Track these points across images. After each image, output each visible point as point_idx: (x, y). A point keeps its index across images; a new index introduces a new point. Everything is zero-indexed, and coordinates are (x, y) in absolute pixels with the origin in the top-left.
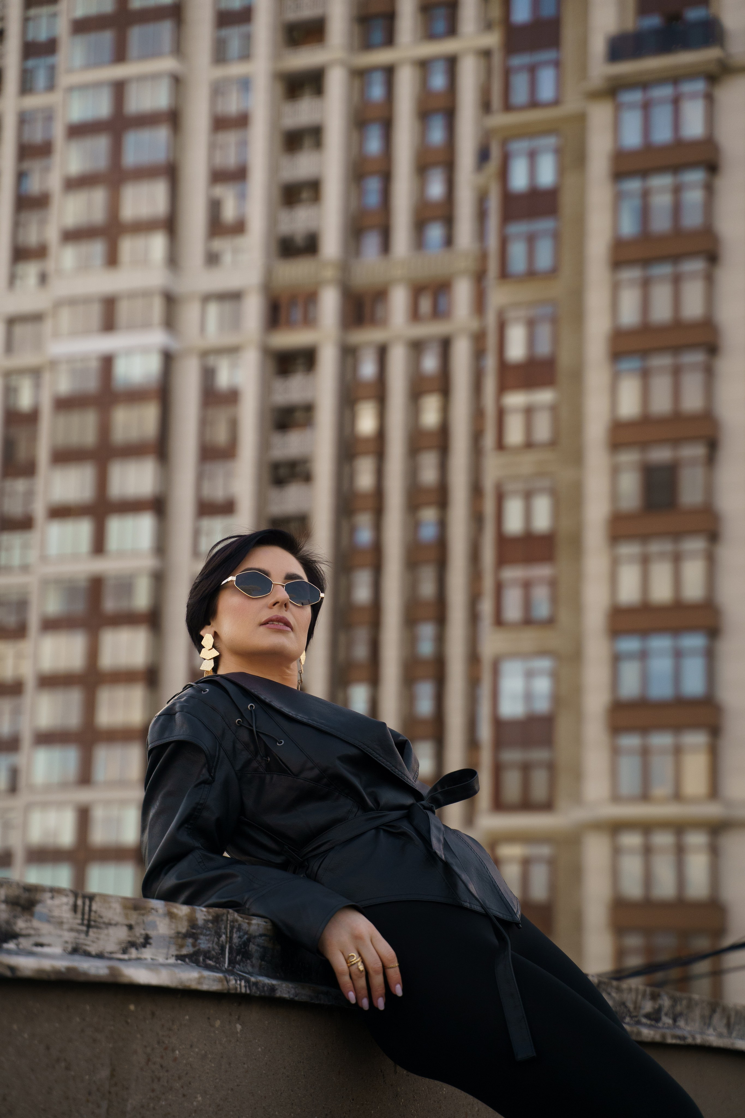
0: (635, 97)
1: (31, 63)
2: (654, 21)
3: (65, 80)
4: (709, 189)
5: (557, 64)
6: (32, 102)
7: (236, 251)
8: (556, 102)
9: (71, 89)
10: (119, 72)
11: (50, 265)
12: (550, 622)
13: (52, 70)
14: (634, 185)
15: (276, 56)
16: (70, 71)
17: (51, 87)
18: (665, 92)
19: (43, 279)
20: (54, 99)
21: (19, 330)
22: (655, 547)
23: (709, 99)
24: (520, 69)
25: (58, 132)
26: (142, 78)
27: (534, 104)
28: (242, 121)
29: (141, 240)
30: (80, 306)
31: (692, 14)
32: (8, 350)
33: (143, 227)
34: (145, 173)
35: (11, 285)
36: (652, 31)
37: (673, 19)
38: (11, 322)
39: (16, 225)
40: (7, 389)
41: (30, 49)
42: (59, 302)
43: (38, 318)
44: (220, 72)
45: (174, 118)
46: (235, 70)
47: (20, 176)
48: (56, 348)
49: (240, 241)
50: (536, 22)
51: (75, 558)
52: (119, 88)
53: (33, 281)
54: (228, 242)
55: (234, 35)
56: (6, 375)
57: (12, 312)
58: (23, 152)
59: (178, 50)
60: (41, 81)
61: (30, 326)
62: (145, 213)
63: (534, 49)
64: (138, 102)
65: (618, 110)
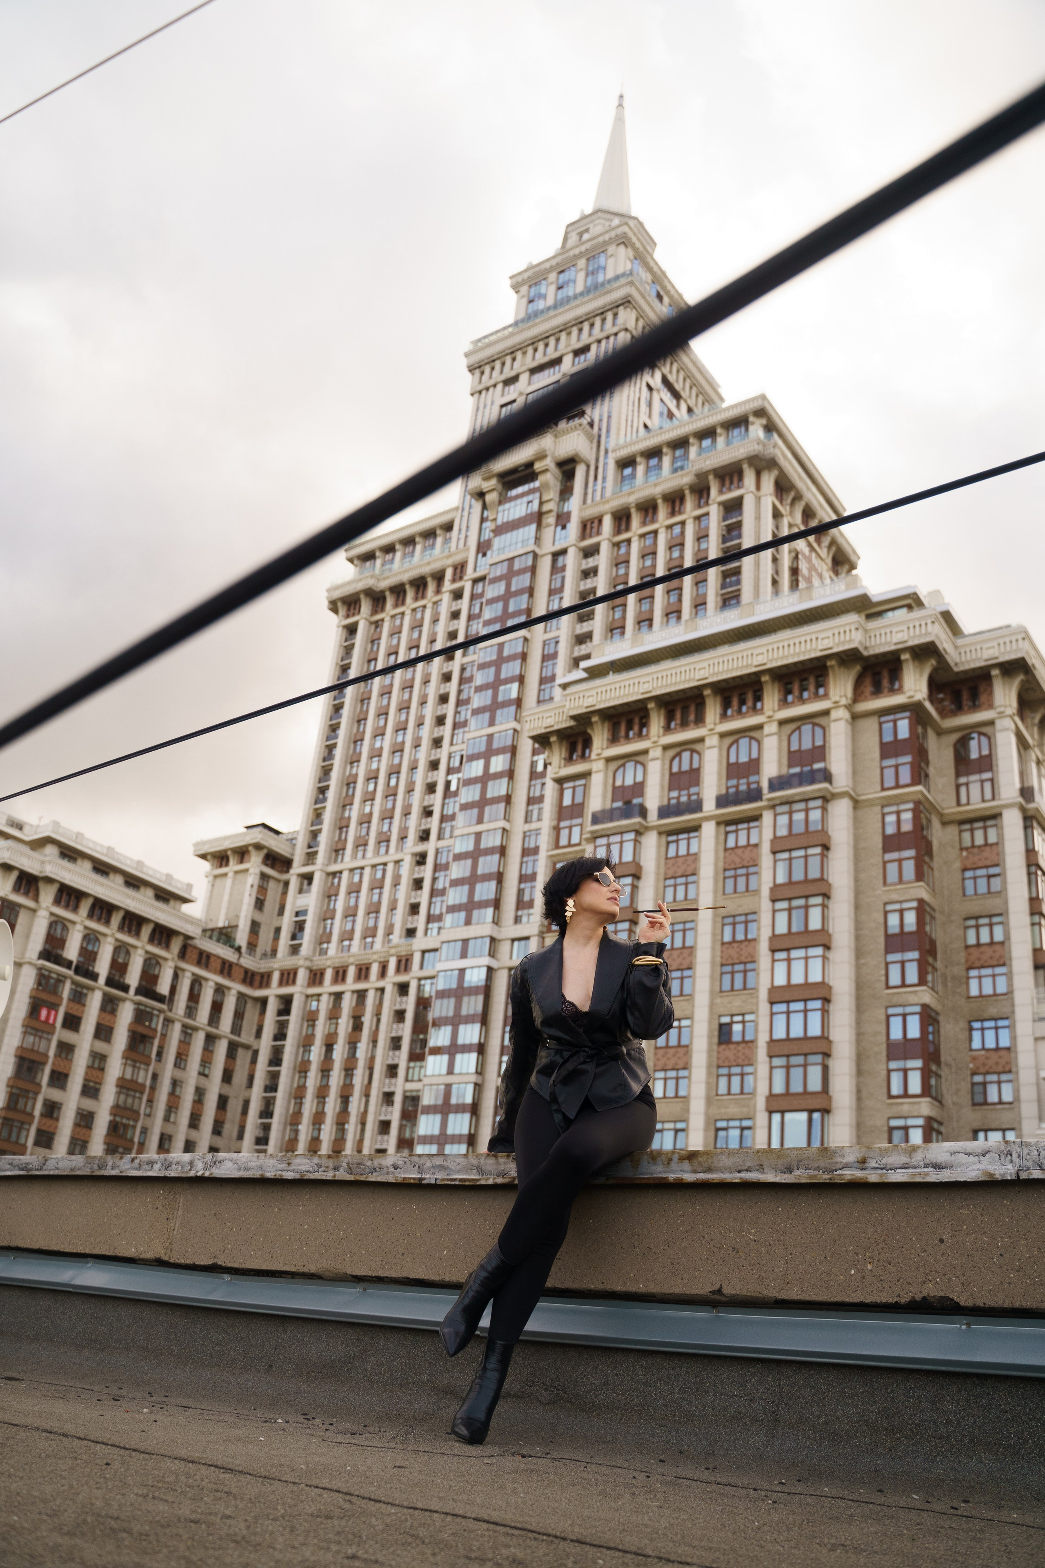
0: (604, 841)
1: (443, 825)
2: (619, 804)
3: (457, 833)
4: (635, 887)
5: (581, 825)
6: (441, 844)
7: (529, 915)
8: (579, 844)
9: (458, 837)
10: (479, 828)
11: (442, 924)
13: (452, 828)
16: (459, 828)
17: (451, 836)
18: (618, 837)
20: (451, 842)
21: (426, 955)
23: (636, 842)
24: (565, 828)
25: (452, 858)
26: (489, 831)
27: (570, 845)
28: (535, 851)
29: (483, 911)
30: (452, 944)
31: (636, 801)
32: (421, 967)
33: (483, 904)
34: (486, 878)
35: (426, 934)
36: (618, 808)
37: (628, 803)
38: (424, 952)
39: (430, 903)
40: (419, 986)
41: (443, 819)
42: (443, 943)
43: (435, 950)
44: (527, 827)
45: (502, 851)
46: (534, 826)
47: (434, 879)
48: (440, 966)
49: (531, 911)
50: (573, 805)
51: (440, 1075)
52: (478, 835)
53: (435, 931)
54: (526, 912)
55: (535, 808)
56: (420, 979)
57: (424, 947)
58: (437, 868)
59: (506, 818)
60: (447, 834)
61: (432, 954)
62: (485, 897)
63: (572, 818)
64: (488, 842)
65: (596, 847)
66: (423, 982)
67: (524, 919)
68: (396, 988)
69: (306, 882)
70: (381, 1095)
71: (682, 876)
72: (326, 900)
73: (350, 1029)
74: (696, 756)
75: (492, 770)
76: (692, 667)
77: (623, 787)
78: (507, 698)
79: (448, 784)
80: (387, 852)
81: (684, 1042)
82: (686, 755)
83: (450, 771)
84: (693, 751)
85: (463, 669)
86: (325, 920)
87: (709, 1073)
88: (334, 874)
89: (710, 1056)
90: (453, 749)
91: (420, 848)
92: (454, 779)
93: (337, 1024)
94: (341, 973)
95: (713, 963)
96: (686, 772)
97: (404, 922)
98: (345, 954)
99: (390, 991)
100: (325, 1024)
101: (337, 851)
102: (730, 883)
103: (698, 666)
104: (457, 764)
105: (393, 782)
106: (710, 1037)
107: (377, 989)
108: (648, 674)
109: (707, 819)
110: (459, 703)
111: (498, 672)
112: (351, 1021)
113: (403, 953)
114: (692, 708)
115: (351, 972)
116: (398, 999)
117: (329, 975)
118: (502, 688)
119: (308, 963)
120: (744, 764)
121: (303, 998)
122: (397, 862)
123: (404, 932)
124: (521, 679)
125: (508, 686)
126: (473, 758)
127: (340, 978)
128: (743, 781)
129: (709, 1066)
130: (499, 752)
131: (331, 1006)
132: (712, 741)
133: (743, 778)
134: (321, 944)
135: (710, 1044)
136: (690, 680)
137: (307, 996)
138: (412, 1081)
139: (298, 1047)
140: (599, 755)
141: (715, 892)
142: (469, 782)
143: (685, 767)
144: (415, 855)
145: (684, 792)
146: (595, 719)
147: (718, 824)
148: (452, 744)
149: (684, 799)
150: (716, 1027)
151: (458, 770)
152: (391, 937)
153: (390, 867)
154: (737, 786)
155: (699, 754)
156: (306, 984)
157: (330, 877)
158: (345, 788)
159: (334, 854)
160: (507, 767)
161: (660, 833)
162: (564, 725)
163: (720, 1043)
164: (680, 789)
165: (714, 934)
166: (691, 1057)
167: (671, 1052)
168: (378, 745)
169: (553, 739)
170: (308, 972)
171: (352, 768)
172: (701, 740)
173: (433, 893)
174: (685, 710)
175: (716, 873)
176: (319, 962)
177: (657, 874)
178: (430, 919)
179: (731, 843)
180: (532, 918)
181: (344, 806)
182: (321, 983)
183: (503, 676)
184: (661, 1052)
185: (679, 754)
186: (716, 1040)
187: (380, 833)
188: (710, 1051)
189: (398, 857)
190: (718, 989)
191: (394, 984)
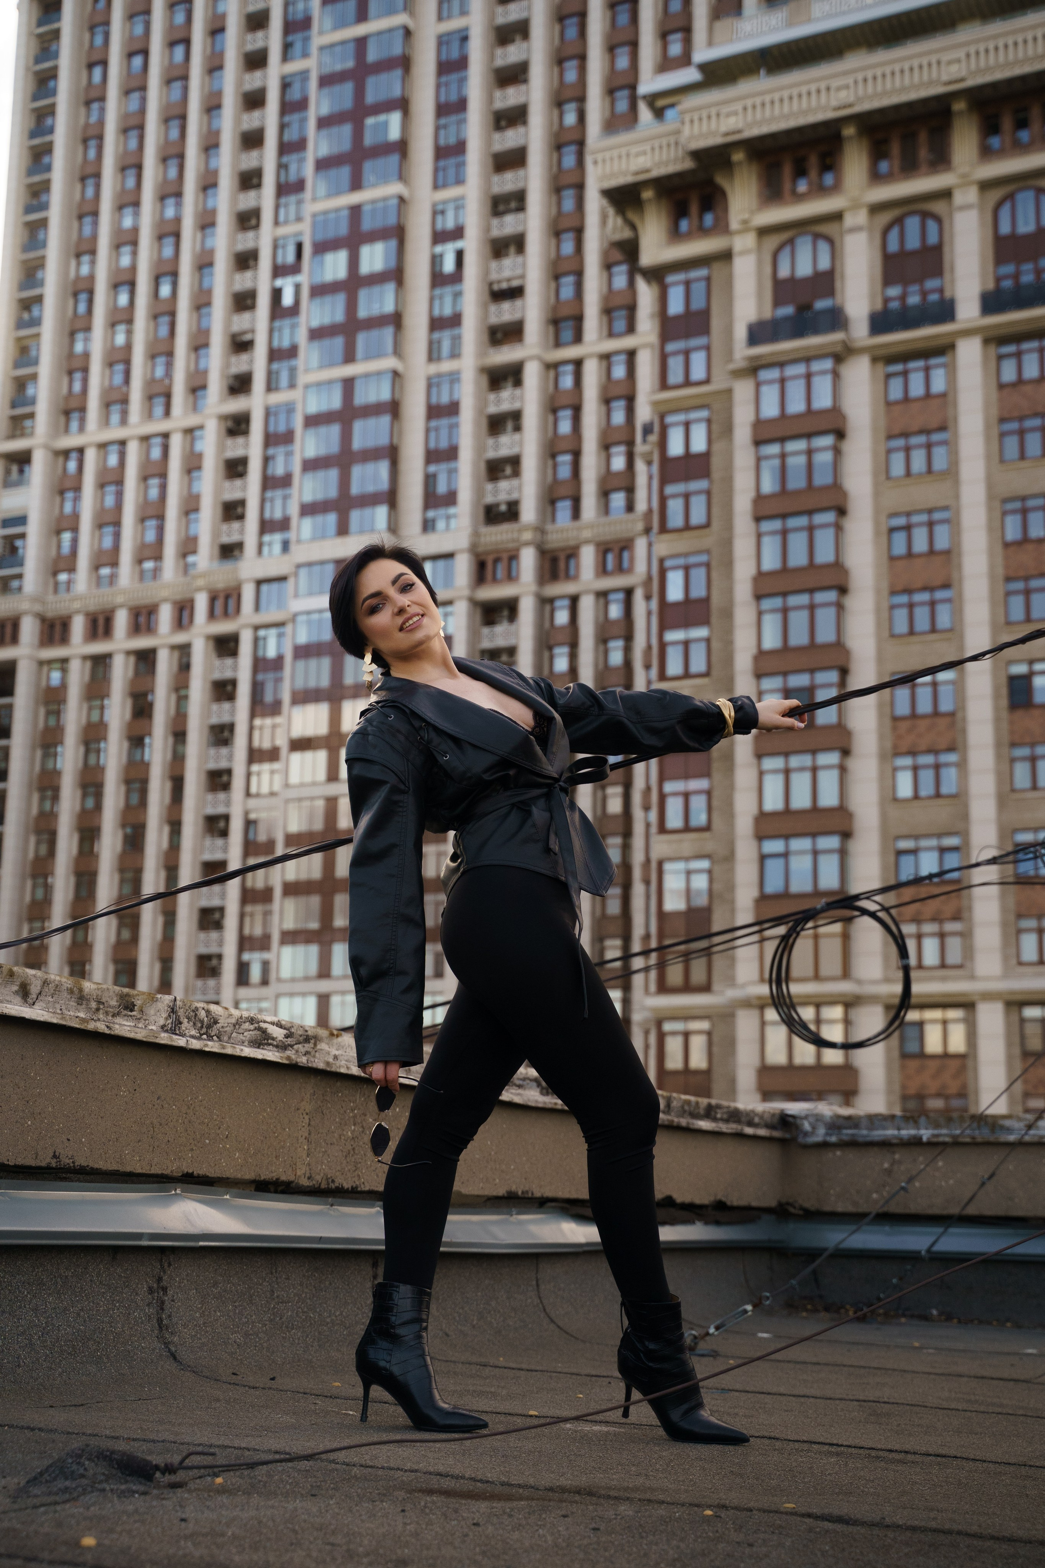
0: (774, 374)
1: (275, 366)
2: (788, 310)
3: (303, 379)
4: (837, 451)
6: (276, 398)
7: (448, 518)
8: (707, 381)
9: (307, 387)
10: (349, 370)
11: (292, 535)
12: (707, 828)
13: (293, 371)
14: (774, 449)
15: (481, 354)
16: (307, 371)
17: (292, 386)
18: (800, 369)
19: (286, 546)
20: (295, 395)
21: (264, 588)
22: (795, 761)
23: (836, 375)
24: (675, 353)
25: (298, 423)
26: (367, 375)
27: (687, 383)
28: (453, 409)
29: (367, 511)
30: (317, 569)
31: (821, 304)
32: (257, 608)
33: (369, 500)
34: (371, 455)
35: (260, 552)
36: (786, 319)
37: (804, 308)
38: (259, 583)
39: (263, 501)
40: (256, 640)
41: (275, 355)
42: (299, 566)
43: (282, 579)
44: (433, 369)
45: (394, 408)
46: (446, 366)
47: (267, 460)
48: (297, 605)
49: (452, 510)
50: (688, 314)
51: (314, 784)
52: (348, 384)
53: (277, 548)
54: (441, 511)
55: (445, 337)
56: (256, 628)
57: (261, 574)
58: (271, 440)
59: (398, 351)
60: (284, 381)
61: (275, 586)
62: (370, 488)
63: (687, 335)
64: (366, 395)
65: (758, 385)
66: (262, 633)
67: (441, 525)
68: (211, 644)
69: (15, 468)
70: (201, 822)
71: (921, 432)
72: (58, 499)
73: (128, 715)
74: (932, 225)
75: (365, 268)
76: (934, 59)
77: (792, 280)
78: (380, 139)
79: (277, 294)
80: (167, 413)
81: (946, 706)
82: (913, 224)
83: (279, 271)
84: (926, 215)
85: (285, 85)
86: (58, 532)
87: (998, 756)
88: (66, 454)
89: (997, 729)
90: (282, 231)
91: (236, 405)
92: (288, 286)
93: (102, 708)
94: (101, 622)
95: (992, 577)
96: (914, 253)
97: (216, 534)
98: (105, 590)
99: (200, 652)
100: (80, 709)
101: (67, 413)
102: (1012, 443)
103: (946, 57)
104: (290, 258)
105: (165, 290)
106: (996, 696)
107: (173, 648)
108: (845, 73)
109: (967, 333)
110: (285, 148)
111: (360, 92)
112: (129, 703)
113: (221, 585)
114: (923, 137)
115: (121, 620)
116: (217, 662)
117: (78, 626)
118: (370, 121)
119: (38, 608)
120: (1027, 237)
121: (34, 666)
122: (189, 432)
123: (216, 551)
124: (403, 105)
125: (382, 118)
126: (322, 248)
127: (101, 629)
128: (1028, 267)
129: (998, 745)
130: (373, 237)
131: (87, 677)
132: (967, 196)
133: (1027, 260)
134: (55, 573)
135: (996, 709)
136: (931, 83)
137: (41, 663)
138: (258, 795)
139: (33, 749)
140: (745, 222)
141: (988, 457)
142: (320, 291)
143: (913, 242)
144: (224, 418)
145: (914, 288)
146: (738, 156)
147: (986, 342)
148: (276, 223)
149: (914, 300)
150: (1004, 681)
151: (295, 269)
152: (191, 559)
153: (176, 443)
154: (1016, 276)
155: (939, 220)
156: (36, 641)
157: (61, 460)
158: (71, 302)
159: (62, 419)
160: (393, 264)
161: (875, 360)
162: (671, 169)
163: (1014, 706)
164: (905, 282)
165: (990, 529)
166: (964, 731)
167: (923, 724)
168: (128, 222)
169: (647, 194)
170: (38, 622)
171: (79, 264)
172: (946, 194)
173: (269, 483)
174: (909, 140)
175: (987, 427)
176: (56, 606)
177: (875, 429)
178: (266, 526)
179: (1009, 373)
180: (453, 523)
181: (72, 334)
182: (64, 639)
183: (370, 98)
184: (904, 726)
185: (899, 221)
186: (1004, 702)
187: (150, 383)
188: (997, 720)
189: (192, 421)
190: (1002, 619)
191: (209, 637)
